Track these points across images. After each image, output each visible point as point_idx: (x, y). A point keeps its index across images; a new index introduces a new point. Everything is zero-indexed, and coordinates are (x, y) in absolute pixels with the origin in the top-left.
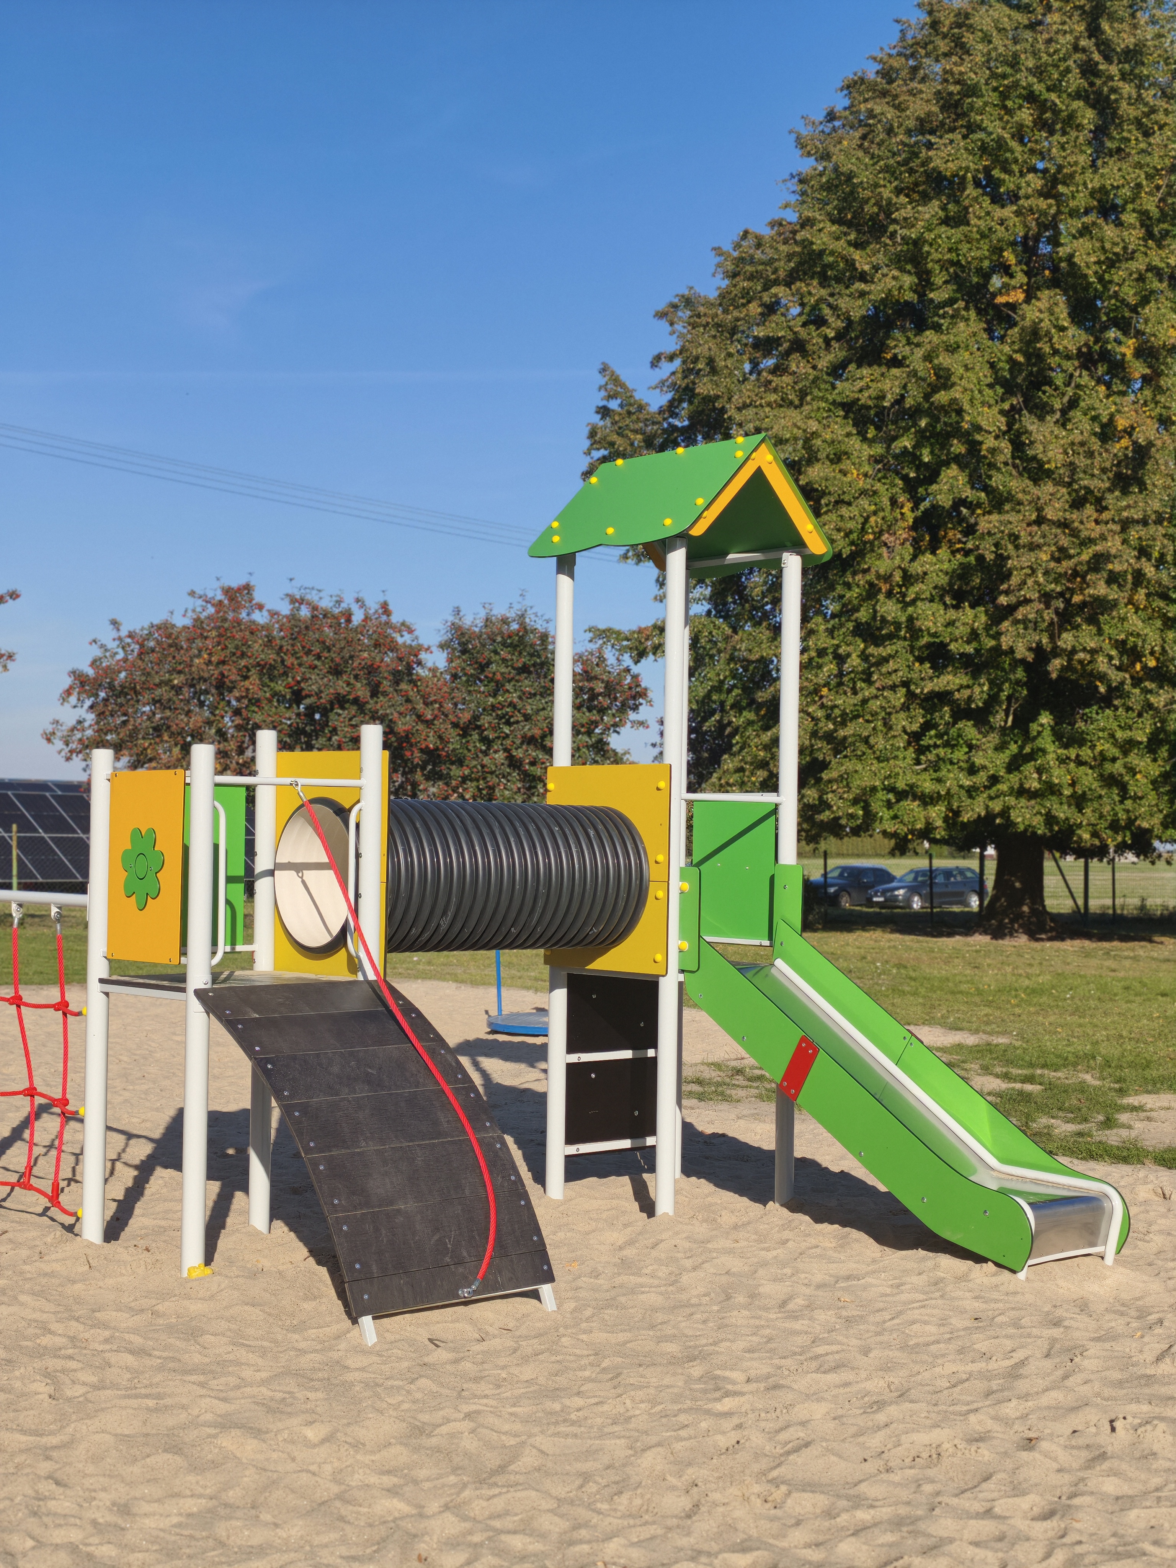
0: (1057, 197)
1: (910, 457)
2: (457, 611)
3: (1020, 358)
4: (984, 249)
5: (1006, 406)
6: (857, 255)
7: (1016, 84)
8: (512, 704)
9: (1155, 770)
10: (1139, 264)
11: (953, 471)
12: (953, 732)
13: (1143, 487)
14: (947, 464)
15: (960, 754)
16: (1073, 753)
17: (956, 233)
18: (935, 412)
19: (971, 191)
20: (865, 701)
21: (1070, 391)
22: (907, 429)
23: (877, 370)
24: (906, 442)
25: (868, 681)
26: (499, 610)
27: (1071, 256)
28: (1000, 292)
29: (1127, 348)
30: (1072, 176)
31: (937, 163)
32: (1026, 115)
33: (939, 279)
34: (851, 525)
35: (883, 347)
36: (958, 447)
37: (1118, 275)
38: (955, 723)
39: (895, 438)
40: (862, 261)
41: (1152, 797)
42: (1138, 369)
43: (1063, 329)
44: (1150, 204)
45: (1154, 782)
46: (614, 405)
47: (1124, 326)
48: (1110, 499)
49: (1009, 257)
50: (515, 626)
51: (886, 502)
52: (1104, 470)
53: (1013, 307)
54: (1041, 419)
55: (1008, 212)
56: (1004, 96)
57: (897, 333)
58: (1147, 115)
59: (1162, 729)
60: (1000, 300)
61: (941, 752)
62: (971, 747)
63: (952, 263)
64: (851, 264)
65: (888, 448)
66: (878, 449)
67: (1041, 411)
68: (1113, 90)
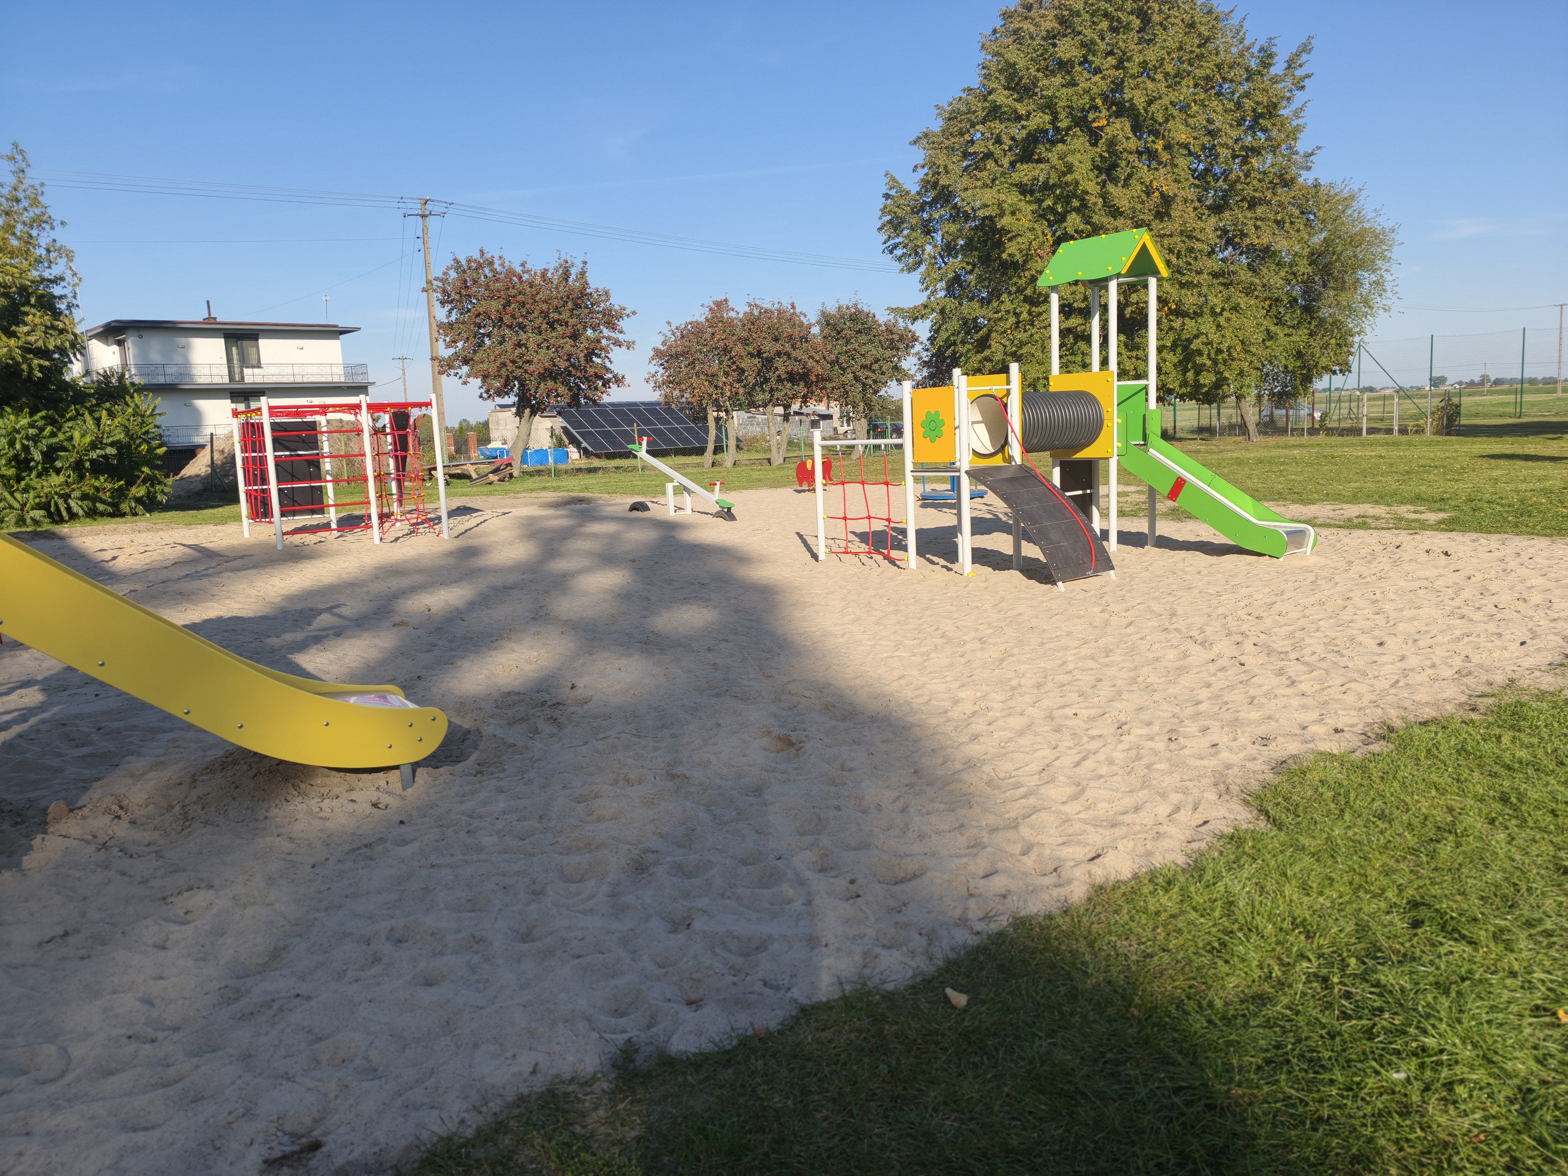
0: (1124, 68)
1: (1051, 209)
2: (823, 304)
3: (1107, 155)
4: (1087, 98)
5: (1099, 180)
6: (1018, 106)
7: (1098, 9)
8: (855, 350)
9: (1175, 360)
10: (1165, 101)
11: (1074, 215)
12: (1076, 347)
13: (1169, 216)
14: (1069, 212)
15: (1079, 358)
16: (1134, 354)
17: (1070, 91)
18: (1064, 185)
19: (1077, 68)
20: (1032, 335)
21: (1129, 170)
22: (1049, 195)
23: (1030, 165)
24: (1049, 202)
25: (1032, 325)
26: (844, 302)
27: (1131, 99)
28: (1094, 121)
29: (1159, 146)
30: (1132, 56)
31: (1060, 54)
32: (1104, 25)
33: (1062, 116)
34: (1023, 246)
35: (1032, 153)
36: (1076, 203)
37: (1153, 108)
38: (1075, 343)
39: (1043, 201)
40: (1022, 110)
41: (1174, 373)
42: (1165, 156)
43: (1128, 138)
44: (1169, 68)
45: (1175, 365)
46: (892, 192)
47: (1156, 134)
48: (1154, 225)
49: (1099, 102)
50: (853, 310)
51: (1040, 233)
52: (1150, 210)
53: (1101, 128)
54: (1116, 185)
55: (1097, 78)
56: (1092, 15)
57: (1041, 146)
58: (1166, 19)
59: (1179, 339)
60: (1095, 125)
61: (1069, 358)
62: (1083, 354)
63: (1068, 107)
64: (1015, 111)
65: (1040, 205)
66: (1035, 207)
67: (1115, 181)
68: (1149, 8)
